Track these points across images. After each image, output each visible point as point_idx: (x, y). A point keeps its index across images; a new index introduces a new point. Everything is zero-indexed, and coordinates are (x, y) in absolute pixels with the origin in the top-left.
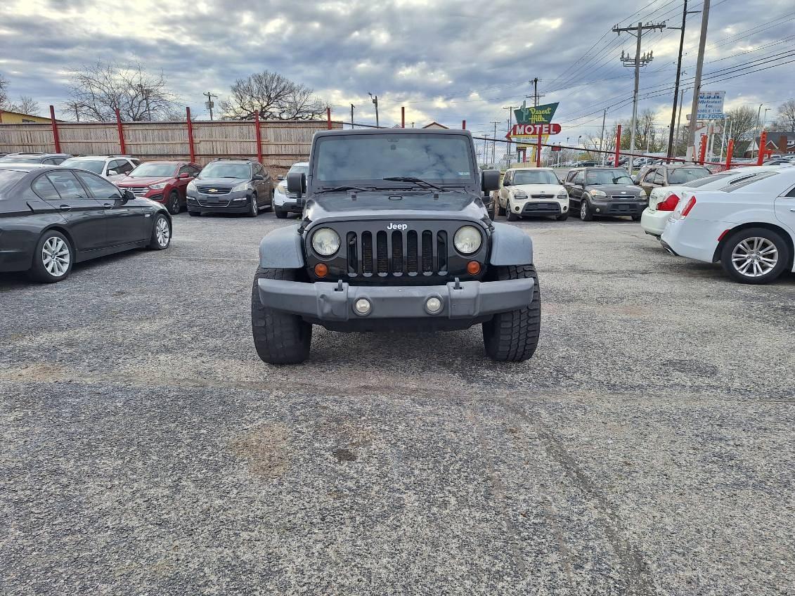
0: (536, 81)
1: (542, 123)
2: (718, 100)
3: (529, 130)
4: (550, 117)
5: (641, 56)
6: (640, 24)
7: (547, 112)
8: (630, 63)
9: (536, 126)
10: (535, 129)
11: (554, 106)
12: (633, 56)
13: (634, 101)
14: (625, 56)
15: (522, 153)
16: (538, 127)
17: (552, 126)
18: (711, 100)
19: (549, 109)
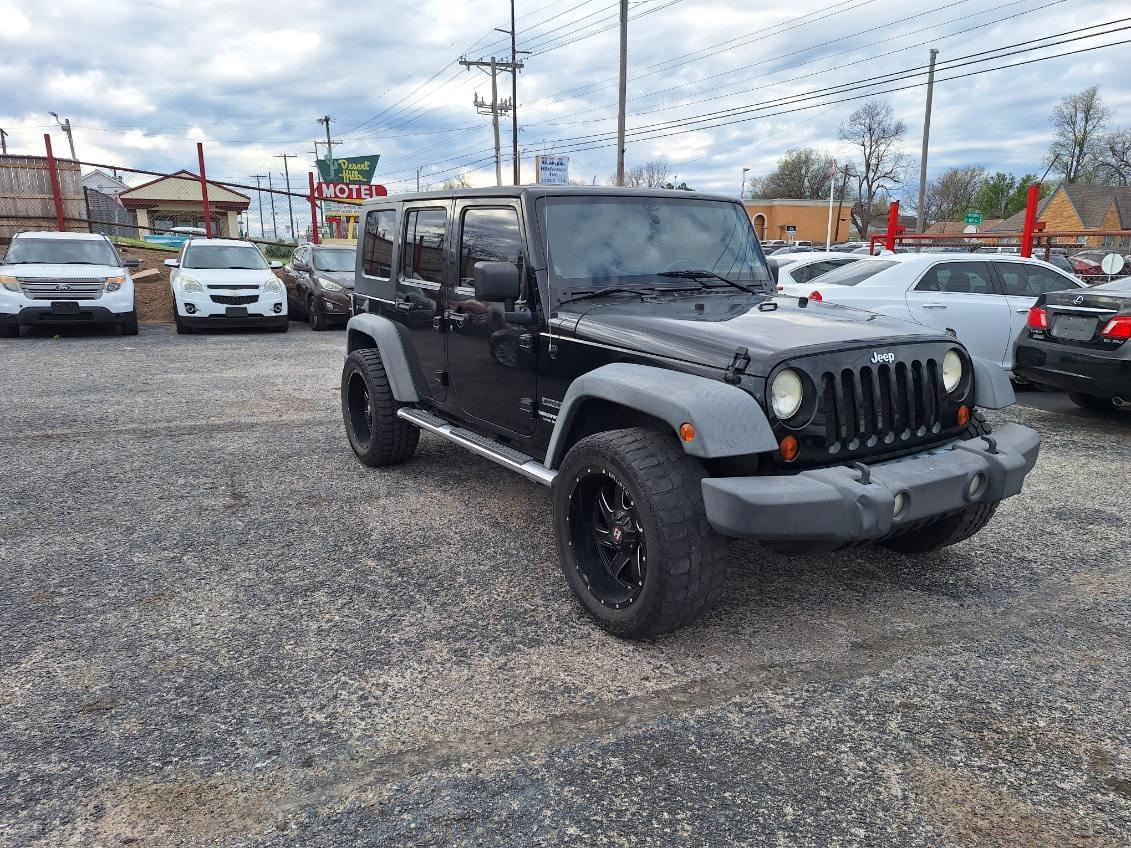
0: (327, 120)
1: (359, 183)
2: (560, 167)
3: (342, 191)
4: (369, 174)
5: (499, 102)
6: (493, 59)
7: (365, 166)
8: (485, 110)
9: (351, 186)
10: (351, 190)
11: (374, 159)
12: (489, 101)
13: (497, 162)
14: (479, 100)
15: (334, 224)
16: (354, 187)
17: (374, 188)
18: (554, 166)
19: (367, 163)
